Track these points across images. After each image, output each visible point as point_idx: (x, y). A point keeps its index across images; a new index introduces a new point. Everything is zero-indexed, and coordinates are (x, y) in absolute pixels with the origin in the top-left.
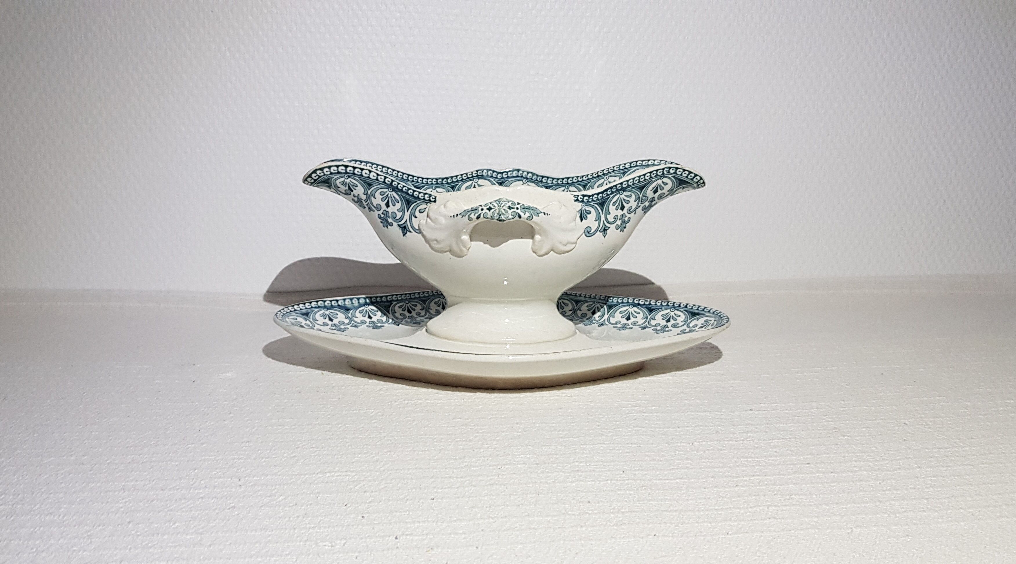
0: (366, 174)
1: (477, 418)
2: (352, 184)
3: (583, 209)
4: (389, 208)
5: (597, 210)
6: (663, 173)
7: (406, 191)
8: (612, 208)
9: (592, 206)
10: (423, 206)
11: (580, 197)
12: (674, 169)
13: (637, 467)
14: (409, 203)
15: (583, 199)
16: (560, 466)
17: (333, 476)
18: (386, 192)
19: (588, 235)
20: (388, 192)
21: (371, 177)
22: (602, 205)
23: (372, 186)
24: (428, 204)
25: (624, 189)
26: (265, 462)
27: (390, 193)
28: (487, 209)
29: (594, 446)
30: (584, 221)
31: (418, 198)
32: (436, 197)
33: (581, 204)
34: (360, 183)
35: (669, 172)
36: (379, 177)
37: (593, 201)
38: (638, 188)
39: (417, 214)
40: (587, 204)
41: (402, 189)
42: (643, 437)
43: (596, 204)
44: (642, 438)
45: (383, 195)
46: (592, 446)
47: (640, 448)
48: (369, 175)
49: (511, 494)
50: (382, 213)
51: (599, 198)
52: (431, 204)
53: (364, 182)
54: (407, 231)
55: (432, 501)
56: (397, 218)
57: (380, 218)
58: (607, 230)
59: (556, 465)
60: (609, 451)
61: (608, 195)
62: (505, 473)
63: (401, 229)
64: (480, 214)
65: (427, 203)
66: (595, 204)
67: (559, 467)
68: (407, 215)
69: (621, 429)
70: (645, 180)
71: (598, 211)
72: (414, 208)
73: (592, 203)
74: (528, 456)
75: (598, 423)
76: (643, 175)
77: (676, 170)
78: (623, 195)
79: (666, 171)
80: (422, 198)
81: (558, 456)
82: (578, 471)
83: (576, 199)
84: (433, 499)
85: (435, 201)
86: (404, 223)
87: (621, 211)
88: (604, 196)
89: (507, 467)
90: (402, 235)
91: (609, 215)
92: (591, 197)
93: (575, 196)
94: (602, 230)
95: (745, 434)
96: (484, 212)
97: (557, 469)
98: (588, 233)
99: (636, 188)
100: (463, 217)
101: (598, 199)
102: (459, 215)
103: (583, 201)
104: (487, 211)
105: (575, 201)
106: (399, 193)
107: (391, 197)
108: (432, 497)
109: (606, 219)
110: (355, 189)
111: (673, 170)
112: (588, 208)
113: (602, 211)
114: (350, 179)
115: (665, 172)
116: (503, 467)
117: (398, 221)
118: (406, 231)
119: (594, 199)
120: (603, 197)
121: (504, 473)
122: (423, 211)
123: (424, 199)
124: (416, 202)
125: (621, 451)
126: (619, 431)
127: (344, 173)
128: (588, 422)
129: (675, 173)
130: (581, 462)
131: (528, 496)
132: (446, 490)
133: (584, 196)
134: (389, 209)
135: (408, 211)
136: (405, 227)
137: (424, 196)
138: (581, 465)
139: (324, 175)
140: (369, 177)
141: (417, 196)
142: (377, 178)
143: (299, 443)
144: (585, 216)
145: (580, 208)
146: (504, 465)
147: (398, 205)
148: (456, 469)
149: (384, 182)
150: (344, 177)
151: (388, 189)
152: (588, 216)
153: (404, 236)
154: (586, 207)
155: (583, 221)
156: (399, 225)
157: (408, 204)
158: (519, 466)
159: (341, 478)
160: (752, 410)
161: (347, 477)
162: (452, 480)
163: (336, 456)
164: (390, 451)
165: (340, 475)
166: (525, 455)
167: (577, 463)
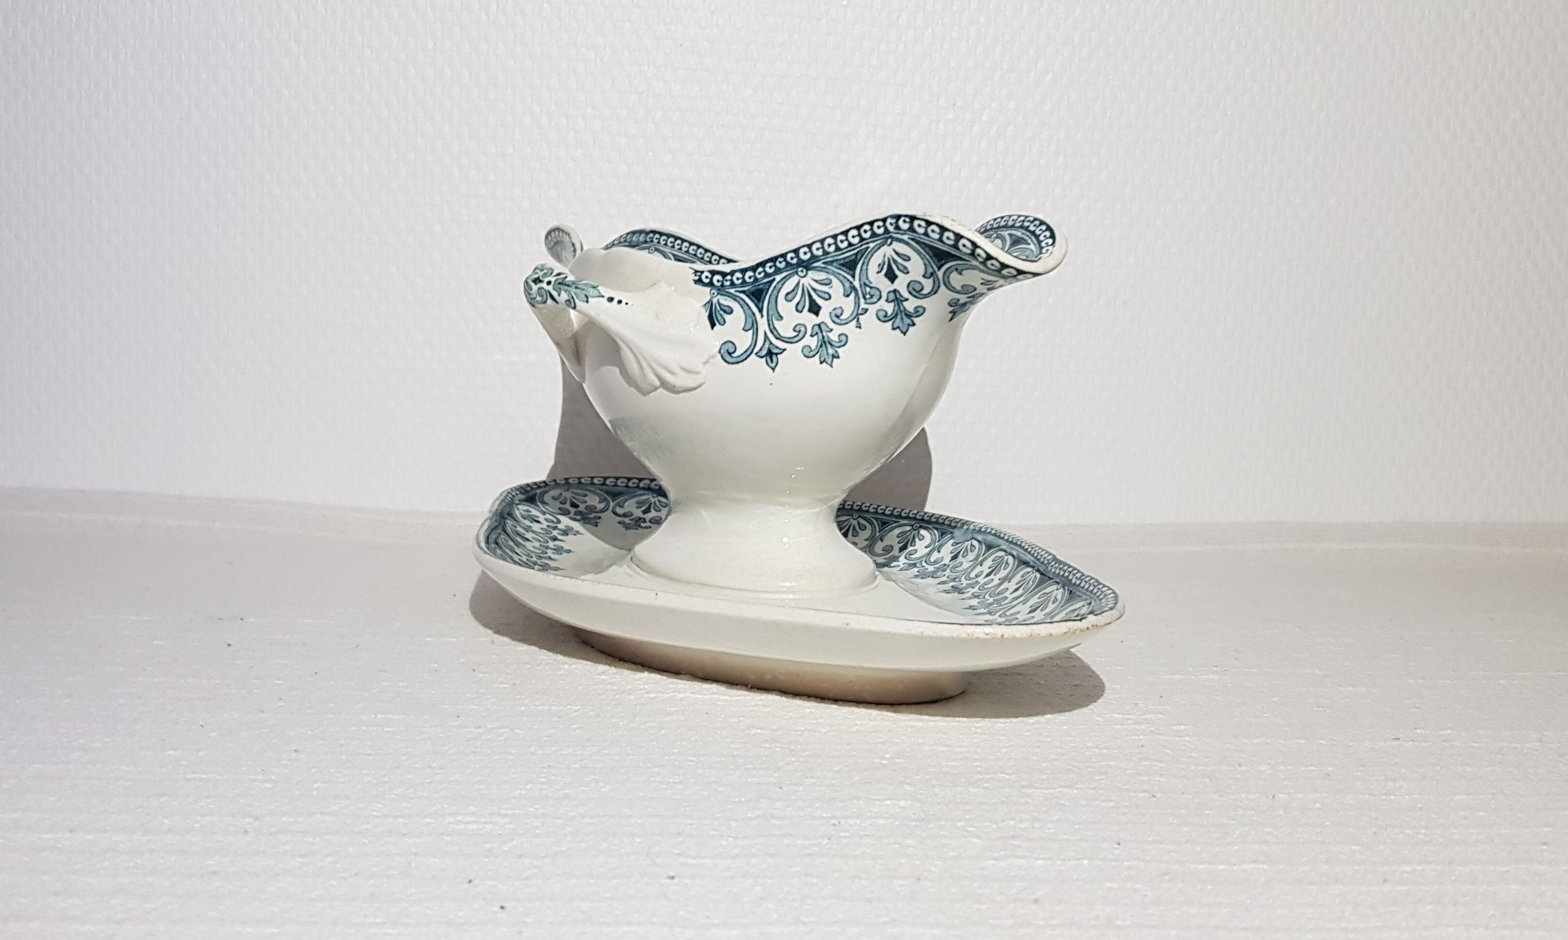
1: (797, 731)
3: (715, 301)
5: (746, 307)
6: (887, 231)
8: (786, 308)
9: (735, 298)
11: (706, 274)
12: (907, 220)
13: (1150, 836)
15: (711, 279)
16: (972, 826)
17: (459, 822)
19: (728, 358)
22: (757, 295)
25: (807, 266)
26: (318, 789)
29: (1052, 791)
30: (718, 326)
33: (708, 289)
35: (897, 228)
37: (733, 284)
38: (843, 265)
40: (721, 290)
42: (1161, 779)
43: (743, 292)
44: (1159, 781)
46: (1045, 791)
47: (1154, 799)
49: (855, 877)
51: (748, 280)
55: (669, 881)
58: (777, 354)
59: (962, 824)
60: (1084, 802)
61: (767, 275)
62: (847, 834)
66: (740, 292)
67: (970, 829)
69: (1112, 763)
70: (850, 245)
71: (750, 308)
73: (732, 291)
74: (902, 803)
75: (1060, 750)
76: (842, 233)
77: (912, 222)
78: (810, 279)
79: (891, 224)
81: (967, 808)
82: (1013, 837)
83: (697, 278)
84: (673, 878)
87: (812, 316)
88: (759, 276)
89: (852, 822)
91: (778, 320)
92: (729, 277)
93: (696, 272)
94: (764, 352)
95: (1390, 784)
97: (965, 830)
98: (728, 353)
99: (835, 264)
101: (744, 283)
103: (711, 284)
105: (696, 282)
108: (671, 874)
109: (773, 330)
111: (904, 221)
112: (726, 301)
113: (761, 311)
115: (891, 228)
116: (842, 822)
119: (737, 282)
120: (756, 280)
121: (842, 834)
125: (1111, 804)
126: (1110, 766)
128: (1039, 747)
129: (912, 229)
130: (1021, 821)
131: (895, 882)
132: (707, 861)
133: (713, 273)
138: (1022, 826)
143: (404, 758)
144: (719, 318)
145: (708, 298)
146: (846, 817)
148: (736, 820)
152: (727, 317)
154: (719, 296)
155: (715, 328)
158: (881, 821)
159: (475, 827)
160: (1398, 739)
161: (489, 827)
162: (724, 843)
163: (477, 786)
164: (597, 781)
165: (474, 822)
166: (894, 802)
167: (1012, 823)
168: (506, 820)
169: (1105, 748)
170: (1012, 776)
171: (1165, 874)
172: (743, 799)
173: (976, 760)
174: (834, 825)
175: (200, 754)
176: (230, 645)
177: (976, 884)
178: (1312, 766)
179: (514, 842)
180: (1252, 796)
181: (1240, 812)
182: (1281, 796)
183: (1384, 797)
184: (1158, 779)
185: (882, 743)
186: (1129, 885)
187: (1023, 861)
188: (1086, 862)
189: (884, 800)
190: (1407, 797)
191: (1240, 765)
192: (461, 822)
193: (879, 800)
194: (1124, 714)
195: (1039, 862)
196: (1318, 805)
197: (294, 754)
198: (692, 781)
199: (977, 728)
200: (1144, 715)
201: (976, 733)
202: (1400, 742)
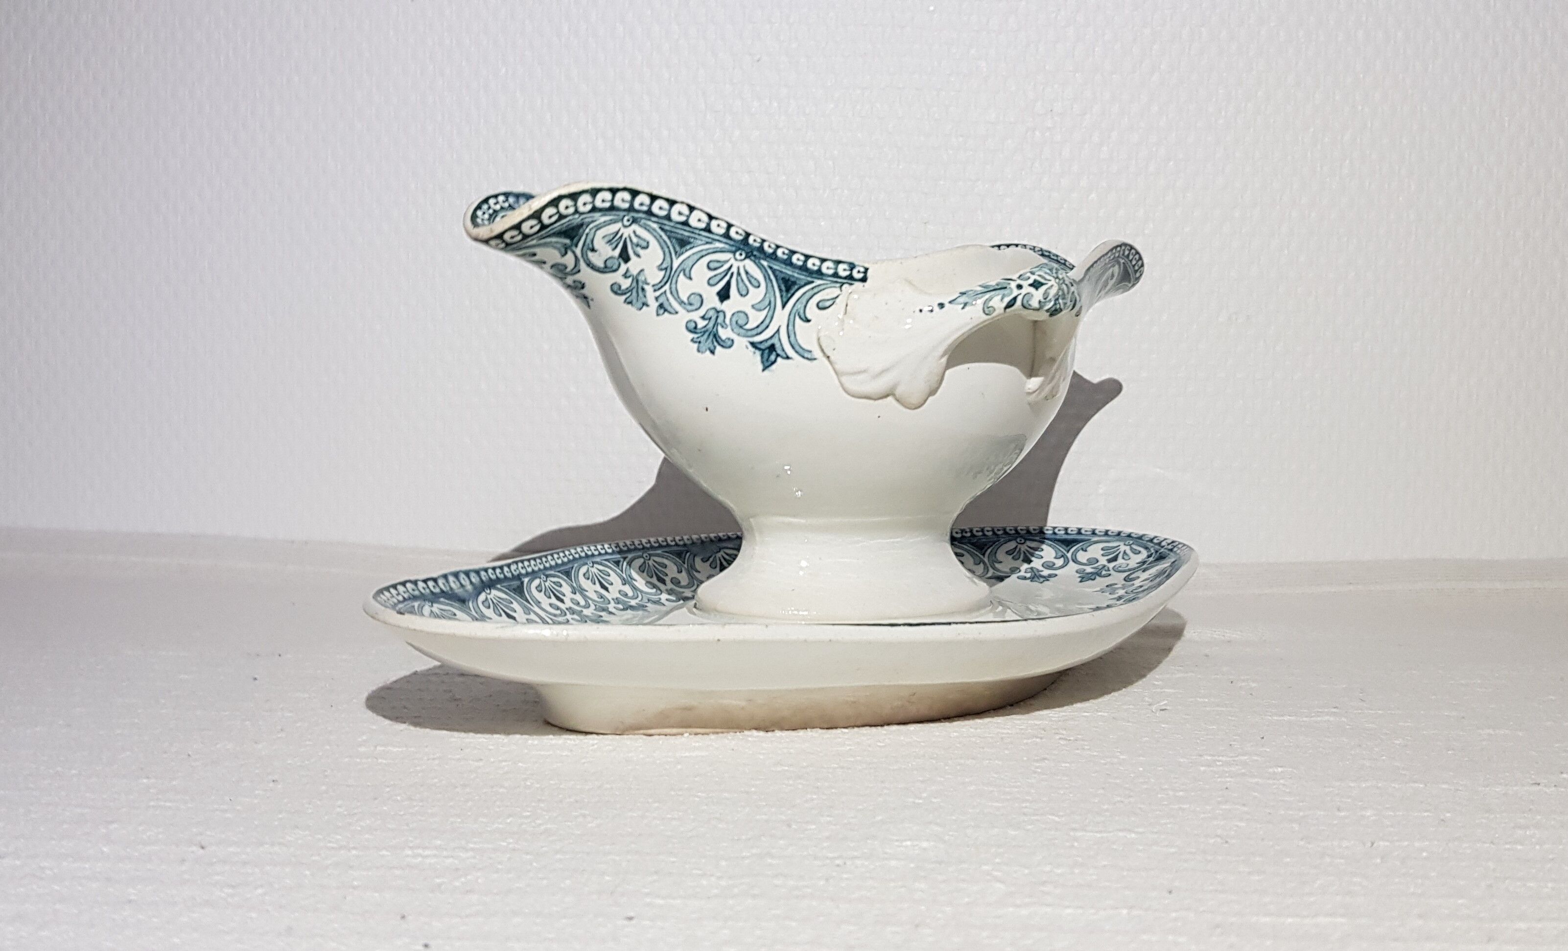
0: (680, 213)
2: (635, 240)
4: (726, 303)
7: (785, 257)
10: (831, 292)
13: (1211, 884)
14: (788, 286)
16: (999, 870)
17: (417, 856)
18: (727, 261)
20: (732, 261)
21: (693, 222)
23: (688, 247)
24: (845, 286)
27: (736, 265)
28: (1031, 285)
29: (1105, 835)
31: (819, 273)
32: (866, 269)
34: (658, 239)
36: (714, 223)
39: (812, 311)
41: (774, 253)
42: (1240, 824)
44: (1237, 826)
45: (715, 269)
46: (1099, 835)
47: (1226, 845)
48: (688, 217)
50: (703, 318)
52: (853, 287)
53: (669, 238)
54: (778, 355)
55: (626, 922)
56: (748, 327)
57: (694, 330)
59: (988, 867)
60: (1141, 847)
62: (850, 876)
63: (758, 353)
64: (1015, 299)
65: (843, 284)
67: (996, 873)
68: (781, 316)
69: (1185, 806)
72: (804, 300)
74: (924, 844)
80: (831, 272)
81: (1000, 850)
82: (1045, 883)
84: (631, 919)
85: (864, 280)
86: (771, 337)
89: (859, 862)
90: (761, 367)
96: (1023, 291)
97: (990, 875)
100: (967, 308)
102: (947, 305)
104: (1032, 290)
106: (765, 263)
107: (739, 274)
108: (631, 914)
110: (638, 256)
114: (635, 227)
116: (849, 863)
117: (754, 332)
118: (773, 357)
121: (844, 876)
122: (828, 304)
123: (836, 275)
124: (812, 282)
125: (1173, 850)
126: (1182, 810)
127: (625, 210)
130: (1059, 866)
132: (677, 902)
134: (726, 306)
135: (784, 306)
136: (772, 348)
137: (836, 269)
138: (1059, 871)
139: (574, 214)
140: (686, 223)
141: (816, 268)
142: (708, 225)
146: (854, 858)
147: (757, 295)
148: (727, 859)
149: (727, 235)
150: (622, 220)
151: (734, 253)
153: (763, 370)
156: (753, 344)
157: (788, 290)
158: (893, 863)
159: (433, 861)
160: (1539, 784)
161: (450, 860)
162: (704, 882)
163: (452, 819)
164: (584, 816)
165: (435, 856)
166: (916, 843)
167: (1048, 868)
168: (471, 854)
169: (1182, 791)
170: (1063, 819)
171: (1218, 926)
172: (744, 837)
173: (1027, 801)
174: (838, 866)
175: (174, 783)
176: (255, 679)
177: (985, 934)
178: (1426, 811)
179: (469, 877)
180: (1345, 844)
181: (1328, 860)
182: (1381, 843)
183: (1508, 846)
184: (1236, 823)
185: (922, 782)
186: (1170, 938)
187: (1049, 910)
188: (1125, 912)
189: (902, 841)
190: (1538, 847)
191: (1339, 810)
192: (420, 855)
193: (897, 841)
194: (1213, 756)
195: (1069, 911)
196: (1424, 854)
197: (271, 785)
198: (692, 817)
199: (1037, 767)
200: (1237, 756)
201: (1035, 772)
202: (1540, 787)
